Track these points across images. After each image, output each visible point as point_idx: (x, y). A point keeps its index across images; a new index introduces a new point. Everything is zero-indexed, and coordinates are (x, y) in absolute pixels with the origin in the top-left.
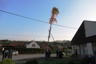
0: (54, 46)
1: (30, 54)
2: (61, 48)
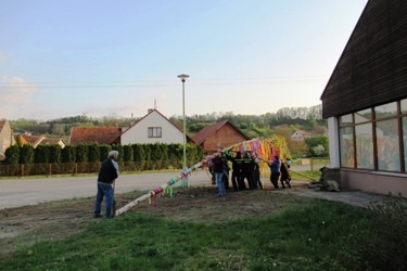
2: (302, 139)
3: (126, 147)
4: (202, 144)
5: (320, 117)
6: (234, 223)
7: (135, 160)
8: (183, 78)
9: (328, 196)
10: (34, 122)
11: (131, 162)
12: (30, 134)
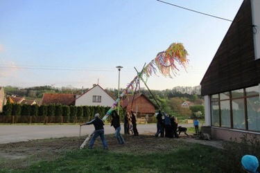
2: (188, 107)
3: (79, 107)
4: (126, 107)
5: (200, 93)
6: (150, 155)
7: (84, 116)
8: (119, 68)
9: (204, 143)
10: (17, 88)
11: (82, 117)
12: (15, 97)
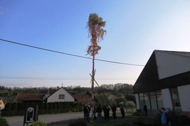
0: (99, 97)
1: (56, 113)
